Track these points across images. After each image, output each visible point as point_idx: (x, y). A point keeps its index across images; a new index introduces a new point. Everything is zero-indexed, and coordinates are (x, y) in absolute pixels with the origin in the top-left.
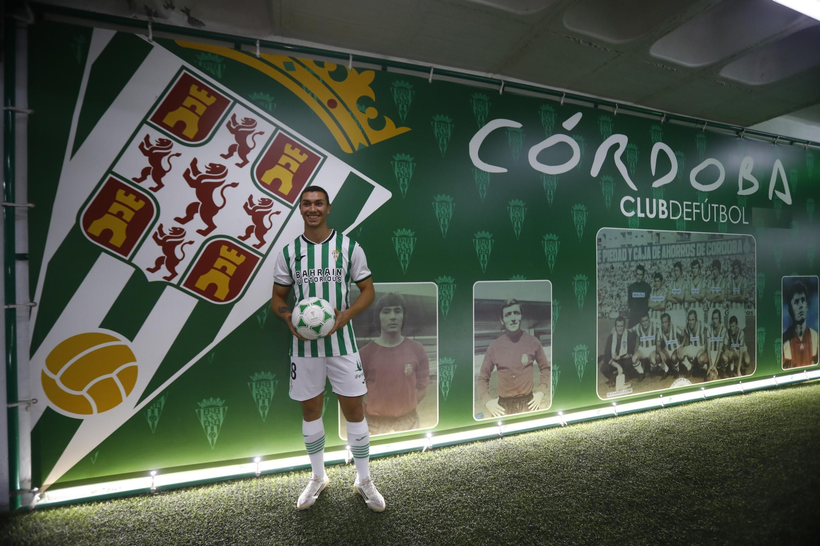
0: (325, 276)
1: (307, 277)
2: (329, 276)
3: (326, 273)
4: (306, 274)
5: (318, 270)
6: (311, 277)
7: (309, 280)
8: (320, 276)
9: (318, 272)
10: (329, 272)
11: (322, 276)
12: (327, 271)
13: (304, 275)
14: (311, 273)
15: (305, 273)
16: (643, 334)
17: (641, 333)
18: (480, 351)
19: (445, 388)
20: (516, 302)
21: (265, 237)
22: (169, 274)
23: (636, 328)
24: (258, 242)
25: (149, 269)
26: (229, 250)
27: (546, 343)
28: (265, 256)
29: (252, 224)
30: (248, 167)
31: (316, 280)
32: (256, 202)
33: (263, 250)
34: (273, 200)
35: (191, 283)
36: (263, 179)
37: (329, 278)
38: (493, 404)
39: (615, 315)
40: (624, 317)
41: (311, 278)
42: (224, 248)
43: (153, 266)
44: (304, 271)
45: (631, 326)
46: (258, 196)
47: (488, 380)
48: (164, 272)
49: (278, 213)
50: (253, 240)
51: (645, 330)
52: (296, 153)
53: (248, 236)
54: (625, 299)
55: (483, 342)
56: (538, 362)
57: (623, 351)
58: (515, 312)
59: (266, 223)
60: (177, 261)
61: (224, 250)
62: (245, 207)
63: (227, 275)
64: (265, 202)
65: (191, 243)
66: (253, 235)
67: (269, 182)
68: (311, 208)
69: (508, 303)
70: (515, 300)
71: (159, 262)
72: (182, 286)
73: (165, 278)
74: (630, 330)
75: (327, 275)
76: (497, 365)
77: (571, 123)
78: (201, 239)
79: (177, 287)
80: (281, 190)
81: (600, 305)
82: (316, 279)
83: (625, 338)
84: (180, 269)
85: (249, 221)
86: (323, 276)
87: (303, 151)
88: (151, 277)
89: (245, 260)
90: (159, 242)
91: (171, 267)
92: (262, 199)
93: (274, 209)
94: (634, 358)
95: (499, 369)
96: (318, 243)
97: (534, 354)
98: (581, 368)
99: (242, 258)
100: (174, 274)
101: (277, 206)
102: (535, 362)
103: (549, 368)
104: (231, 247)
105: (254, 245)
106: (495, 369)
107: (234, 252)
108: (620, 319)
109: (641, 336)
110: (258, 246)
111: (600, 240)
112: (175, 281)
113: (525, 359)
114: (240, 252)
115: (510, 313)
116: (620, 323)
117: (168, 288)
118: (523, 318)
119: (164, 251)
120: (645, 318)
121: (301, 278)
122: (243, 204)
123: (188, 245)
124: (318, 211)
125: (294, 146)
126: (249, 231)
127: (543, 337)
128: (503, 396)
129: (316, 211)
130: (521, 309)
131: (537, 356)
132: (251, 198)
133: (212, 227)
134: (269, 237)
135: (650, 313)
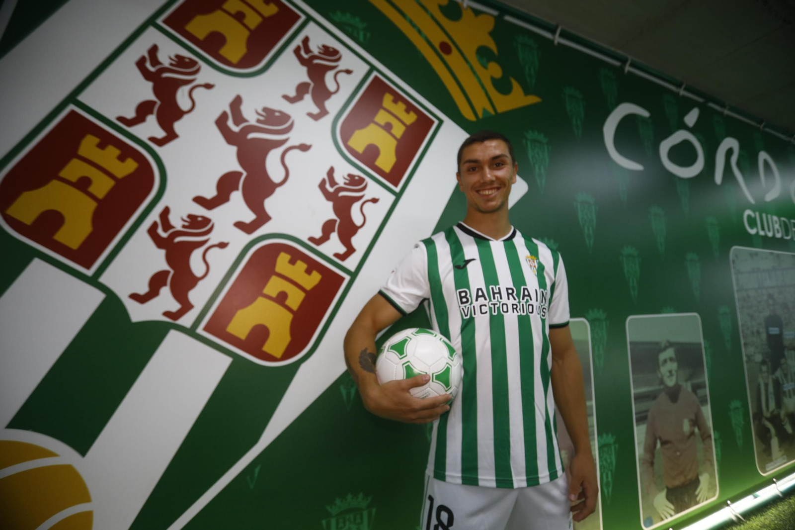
0: (523, 302)
1: (486, 302)
2: (531, 302)
3: (524, 296)
4: (483, 296)
5: (507, 289)
6: (494, 301)
7: (490, 308)
8: (512, 301)
9: (508, 294)
10: (529, 295)
11: (515, 302)
12: (526, 293)
13: (478, 297)
14: (494, 294)
15: (480, 293)
16: (785, 382)
17: (783, 380)
18: (641, 419)
19: (607, 484)
20: (670, 344)
21: (355, 241)
22: (175, 306)
23: (778, 373)
24: (342, 249)
25: (135, 297)
26: (292, 262)
27: (703, 401)
28: (354, 275)
29: (333, 216)
30: (327, 121)
31: (505, 309)
32: (340, 180)
33: (351, 263)
34: (367, 179)
35: (218, 326)
36: (351, 143)
37: (531, 307)
38: (661, 500)
39: (759, 358)
40: (767, 360)
41: (494, 305)
42: (283, 259)
43: (143, 289)
44: (478, 290)
45: (773, 372)
46: (343, 171)
47: (652, 464)
48: (166, 301)
49: (375, 201)
50: (334, 246)
51: (786, 375)
52: (399, 109)
53: (325, 238)
54: (764, 336)
55: (644, 406)
56: (699, 429)
57: (772, 405)
58: (671, 359)
59: (356, 217)
60: (193, 281)
61: (282, 262)
62: (322, 186)
63: (289, 309)
64: (355, 182)
65: (222, 245)
66: (334, 236)
67: (360, 149)
68: (483, 175)
69: (663, 346)
70: (668, 342)
71: (157, 282)
72: (200, 330)
73: (167, 314)
74: (774, 377)
75: (527, 301)
76: (660, 439)
77: (691, 118)
78: (241, 239)
79: (191, 332)
80: (379, 163)
81: (745, 344)
82: (505, 307)
83: (771, 389)
84: (198, 296)
85: (327, 211)
86: (519, 302)
87: (410, 108)
88: (138, 313)
89: (321, 281)
90: (159, 242)
91: (181, 294)
92: (349, 175)
93: (368, 194)
94: (783, 413)
95: (664, 443)
96: (497, 238)
97: (693, 417)
98: (739, 433)
99: (316, 277)
100: (186, 306)
101: (373, 189)
102: (696, 430)
103: (710, 436)
104: (295, 256)
105: (336, 255)
106: (659, 445)
107: (301, 266)
108: (764, 362)
109: (784, 384)
110: (343, 257)
111: (734, 262)
112: (187, 320)
113: (686, 427)
114: (313, 266)
115: (665, 361)
116: (764, 368)
117: (173, 334)
118: (679, 367)
119: (169, 259)
120: (783, 361)
121: (471, 303)
122: (319, 181)
123: (216, 250)
124: (497, 178)
125: (397, 98)
126: (328, 228)
127: (700, 392)
128: (670, 486)
129: (494, 179)
130: (676, 355)
131: (697, 421)
132: (331, 172)
133: (263, 218)
134: (360, 241)
135: (786, 353)
